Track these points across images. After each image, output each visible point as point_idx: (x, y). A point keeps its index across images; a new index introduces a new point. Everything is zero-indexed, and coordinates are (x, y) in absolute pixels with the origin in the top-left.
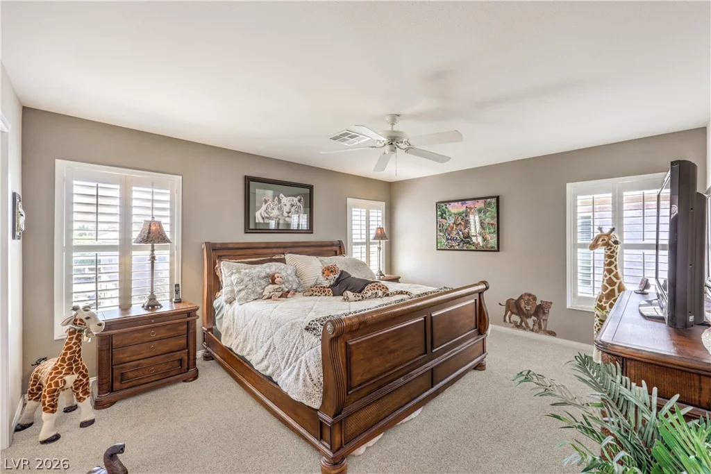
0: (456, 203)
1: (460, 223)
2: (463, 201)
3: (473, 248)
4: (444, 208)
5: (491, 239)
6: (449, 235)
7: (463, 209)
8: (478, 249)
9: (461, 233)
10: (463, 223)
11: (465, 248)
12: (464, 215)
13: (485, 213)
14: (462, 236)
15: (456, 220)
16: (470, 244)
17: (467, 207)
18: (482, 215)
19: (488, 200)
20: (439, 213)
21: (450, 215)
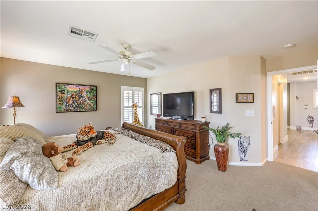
0: (73, 86)
1: (75, 97)
2: (78, 85)
3: (83, 110)
4: (63, 87)
5: (93, 105)
6: (67, 103)
7: (78, 89)
8: (86, 110)
9: (75, 102)
10: (77, 97)
11: (78, 111)
12: (78, 93)
13: (90, 93)
14: (76, 104)
15: (72, 95)
16: (82, 108)
17: (80, 89)
18: (88, 94)
19: (92, 87)
20: (59, 90)
21: (68, 92)
